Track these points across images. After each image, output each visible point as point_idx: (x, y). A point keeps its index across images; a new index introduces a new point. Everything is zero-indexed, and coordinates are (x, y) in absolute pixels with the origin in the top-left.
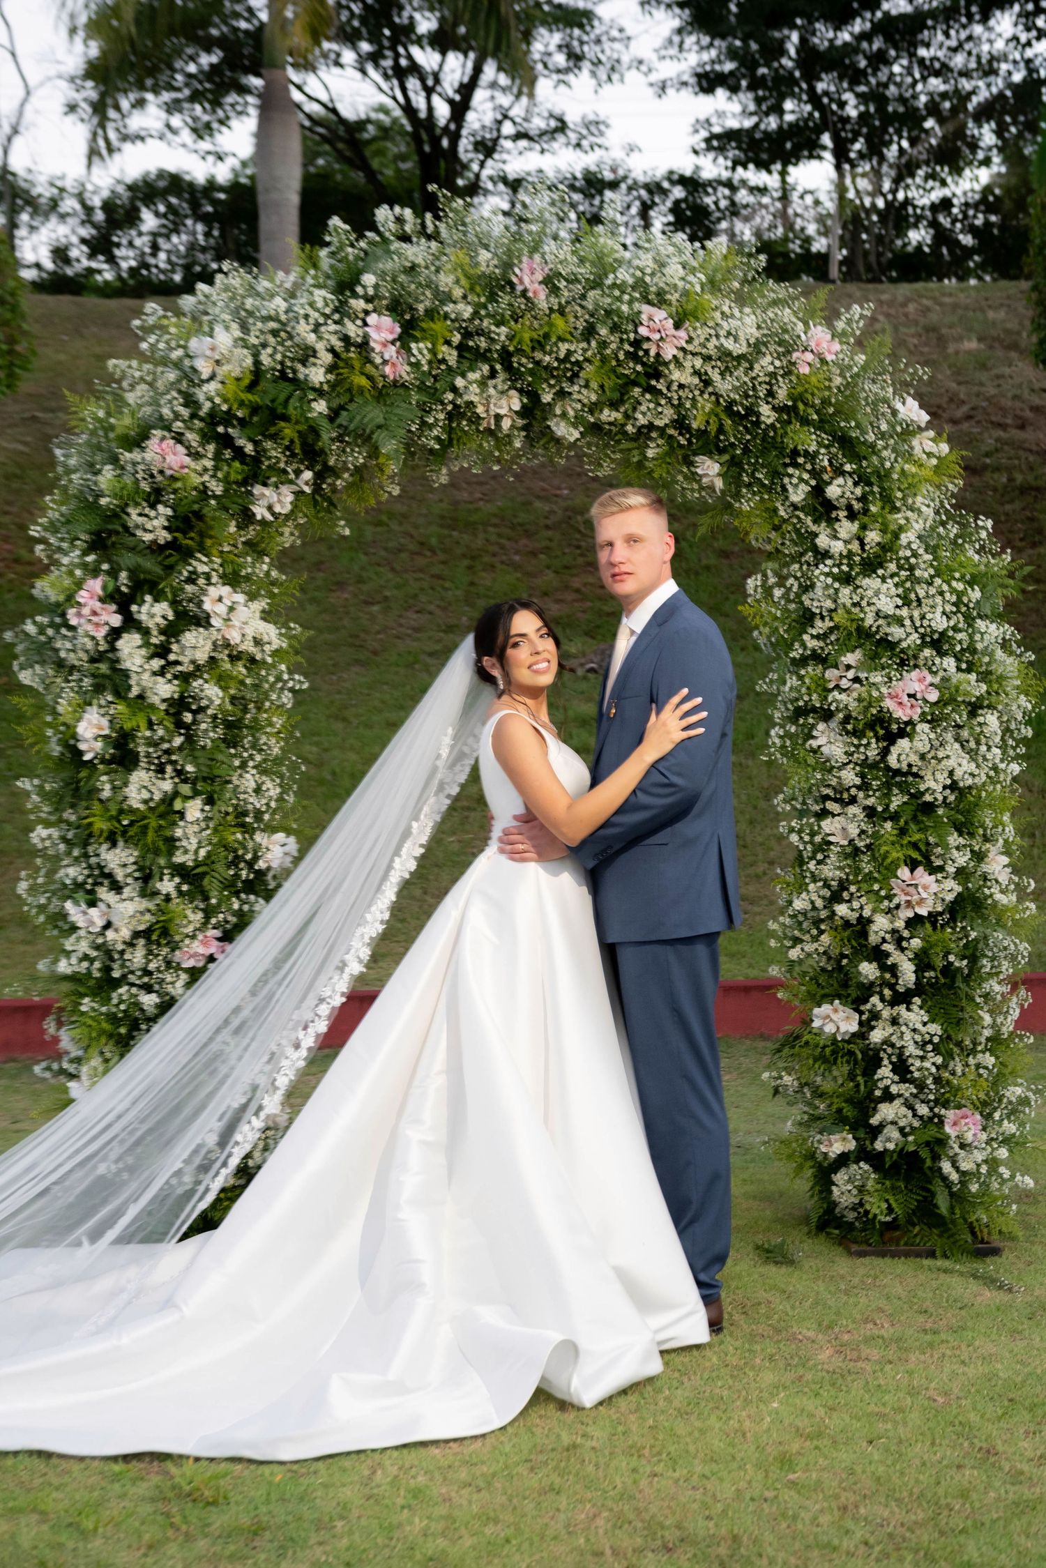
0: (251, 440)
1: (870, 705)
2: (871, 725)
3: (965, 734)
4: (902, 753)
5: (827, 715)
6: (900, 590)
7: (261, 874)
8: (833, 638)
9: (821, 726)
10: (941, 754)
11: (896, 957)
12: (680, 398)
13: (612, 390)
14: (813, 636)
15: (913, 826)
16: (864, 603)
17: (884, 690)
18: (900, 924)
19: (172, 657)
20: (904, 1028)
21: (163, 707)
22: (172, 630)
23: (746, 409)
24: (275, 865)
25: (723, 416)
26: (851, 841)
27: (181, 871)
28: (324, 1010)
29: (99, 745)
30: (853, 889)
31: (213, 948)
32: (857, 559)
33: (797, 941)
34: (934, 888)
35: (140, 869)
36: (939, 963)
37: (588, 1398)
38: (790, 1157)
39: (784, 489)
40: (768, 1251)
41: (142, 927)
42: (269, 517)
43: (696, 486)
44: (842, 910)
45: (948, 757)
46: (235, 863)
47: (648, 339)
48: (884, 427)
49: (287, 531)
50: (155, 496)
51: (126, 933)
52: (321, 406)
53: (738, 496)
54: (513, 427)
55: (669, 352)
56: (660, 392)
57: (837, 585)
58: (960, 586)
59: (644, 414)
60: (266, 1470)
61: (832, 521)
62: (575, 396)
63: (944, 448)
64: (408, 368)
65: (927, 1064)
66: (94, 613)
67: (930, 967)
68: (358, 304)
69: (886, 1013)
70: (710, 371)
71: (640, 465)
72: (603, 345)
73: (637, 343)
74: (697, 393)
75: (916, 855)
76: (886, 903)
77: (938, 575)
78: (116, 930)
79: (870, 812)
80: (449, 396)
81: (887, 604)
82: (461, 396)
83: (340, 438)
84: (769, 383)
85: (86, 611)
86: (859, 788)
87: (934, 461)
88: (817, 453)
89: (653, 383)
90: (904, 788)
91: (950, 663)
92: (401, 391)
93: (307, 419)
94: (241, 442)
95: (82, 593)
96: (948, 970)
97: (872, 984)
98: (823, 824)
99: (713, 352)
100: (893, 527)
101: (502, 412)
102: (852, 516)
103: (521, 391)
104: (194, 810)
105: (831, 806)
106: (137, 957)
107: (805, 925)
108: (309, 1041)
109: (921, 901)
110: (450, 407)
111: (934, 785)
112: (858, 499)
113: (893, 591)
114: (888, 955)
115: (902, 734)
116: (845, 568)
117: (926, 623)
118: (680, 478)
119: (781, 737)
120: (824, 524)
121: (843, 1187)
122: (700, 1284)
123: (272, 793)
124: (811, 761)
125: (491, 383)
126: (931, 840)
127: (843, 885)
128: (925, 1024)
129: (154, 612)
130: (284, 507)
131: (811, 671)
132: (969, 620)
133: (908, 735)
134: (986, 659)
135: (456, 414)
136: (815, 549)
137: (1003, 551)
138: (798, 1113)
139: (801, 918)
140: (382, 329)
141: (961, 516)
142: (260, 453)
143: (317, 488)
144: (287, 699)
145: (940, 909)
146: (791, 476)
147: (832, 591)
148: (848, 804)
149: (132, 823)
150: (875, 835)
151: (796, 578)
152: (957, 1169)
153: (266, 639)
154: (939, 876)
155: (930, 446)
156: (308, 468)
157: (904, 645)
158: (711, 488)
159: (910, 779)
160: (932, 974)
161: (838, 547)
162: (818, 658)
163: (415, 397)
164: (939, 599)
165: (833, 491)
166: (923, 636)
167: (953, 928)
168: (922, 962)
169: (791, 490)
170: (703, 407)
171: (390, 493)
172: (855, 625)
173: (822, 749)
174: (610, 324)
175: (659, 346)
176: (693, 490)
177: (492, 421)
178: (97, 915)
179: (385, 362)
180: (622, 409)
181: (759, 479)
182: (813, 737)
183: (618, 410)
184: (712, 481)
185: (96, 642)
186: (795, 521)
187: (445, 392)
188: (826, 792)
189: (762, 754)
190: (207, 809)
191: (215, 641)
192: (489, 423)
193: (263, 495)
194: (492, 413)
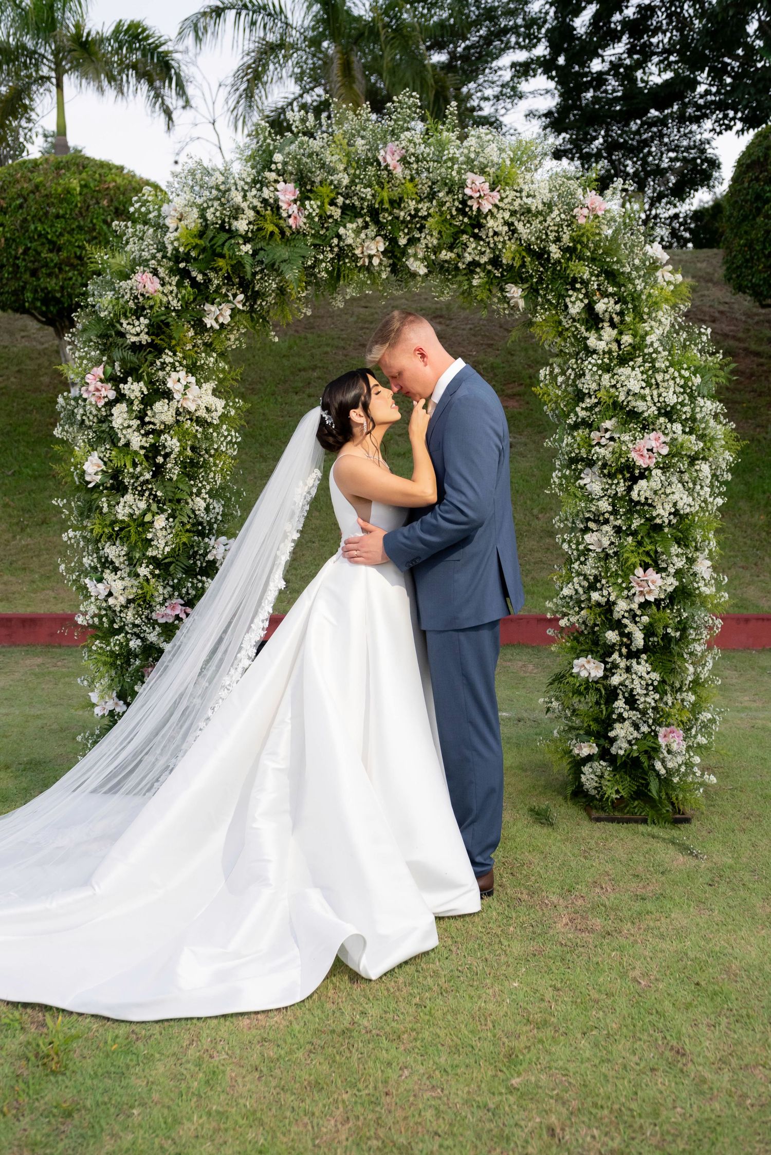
0: (200, 272)
1: (620, 456)
2: (620, 470)
3: (686, 477)
4: (642, 490)
5: (590, 463)
6: (645, 376)
7: (210, 563)
8: (597, 410)
9: (587, 470)
10: (668, 491)
11: (631, 628)
12: (495, 243)
13: (447, 236)
14: (583, 409)
15: (647, 540)
16: (619, 385)
17: (630, 445)
18: (635, 606)
19: (147, 419)
20: (634, 676)
21: (142, 452)
22: (148, 401)
23: (539, 248)
24: (219, 557)
25: (524, 254)
26: (604, 549)
29: (99, 477)
30: (604, 581)
31: (178, 611)
32: (615, 354)
33: (565, 615)
34: (660, 582)
35: (128, 559)
36: (661, 631)
37: (374, 972)
39: (566, 307)
40: (538, 814)
41: (131, 597)
42: (217, 327)
43: (506, 306)
44: (595, 596)
45: (673, 493)
46: (193, 555)
47: (471, 197)
48: (637, 262)
49: (232, 337)
50: (139, 312)
51: (122, 600)
53: (534, 312)
54: (380, 264)
55: (486, 207)
56: (481, 239)
57: (600, 372)
58: (686, 374)
59: (470, 254)
61: (598, 330)
62: (423, 242)
63: (679, 277)
64: (305, 220)
65: (649, 700)
66: (98, 390)
67: (653, 634)
68: (272, 176)
69: (623, 663)
70: (516, 223)
72: (442, 204)
73: (464, 202)
74: (507, 238)
75: (648, 560)
76: (626, 592)
77: (671, 365)
78: (116, 598)
79: (618, 530)
80: (335, 241)
81: (635, 385)
82: (343, 240)
83: (262, 271)
84: (557, 232)
85: (91, 388)
86: (611, 513)
87: (672, 287)
88: (589, 280)
89: (476, 231)
90: (641, 514)
91: (678, 427)
92: (301, 237)
93: (237, 257)
94: (194, 274)
95: (88, 376)
96: (666, 636)
97: (614, 644)
98: (585, 537)
99: (517, 208)
100: (641, 332)
101: (373, 252)
102: (613, 325)
103: (385, 237)
105: (591, 525)
106: (129, 615)
107: (571, 604)
109: (650, 592)
110: (336, 249)
111: (663, 512)
112: (617, 314)
113: (639, 376)
114: (626, 626)
115: (642, 476)
116: (606, 360)
117: (661, 399)
118: (496, 300)
119: (559, 478)
120: (593, 332)
121: (588, 776)
122: (477, 864)
124: (579, 494)
125: (363, 231)
126: (659, 550)
127: (597, 579)
128: (648, 673)
129: (134, 389)
130: (226, 319)
131: (580, 433)
132: (692, 398)
133: (646, 477)
134: (703, 426)
135: (341, 254)
136: (586, 348)
137: (717, 352)
138: (561, 725)
139: (568, 600)
140: (286, 193)
141: (689, 327)
142: (208, 281)
143: (252, 310)
145: (663, 597)
146: (570, 296)
147: (597, 377)
148: (603, 524)
149: (121, 529)
150: (621, 546)
151: (573, 369)
152: (665, 767)
153: (214, 408)
154: (664, 574)
155: (669, 277)
156: (242, 293)
157: (646, 414)
158: (515, 307)
159: (646, 508)
160: (656, 639)
161: (602, 346)
162: (586, 424)
163: (310, 240)
164: (671, 383)
165: (600, 307)
166: (659, 409)
167: (672, 610)
168: (649, 632)
169: (570, 305)
170: (510, 248)
171: (305, 314)
172: (611, 401)
173: (587, 486)
174: (446, 189)
175: (479, 203)
176: (504, 309)
177: (367, 260)
178: (102, 589)
179: (289, 216)
180: (456, 251)
181: (549, 300)
182: (581, 478)
183: (452, 252)
184: (517, 303)
185: (99, 410)
186: (573, 329)
187: (332, 238)
188: (587, 515)
189: (546, 489)
190: (171, 520)
191: (177, 409)
192: (364, 262)
193: (211, 310)
194: (365, 254)
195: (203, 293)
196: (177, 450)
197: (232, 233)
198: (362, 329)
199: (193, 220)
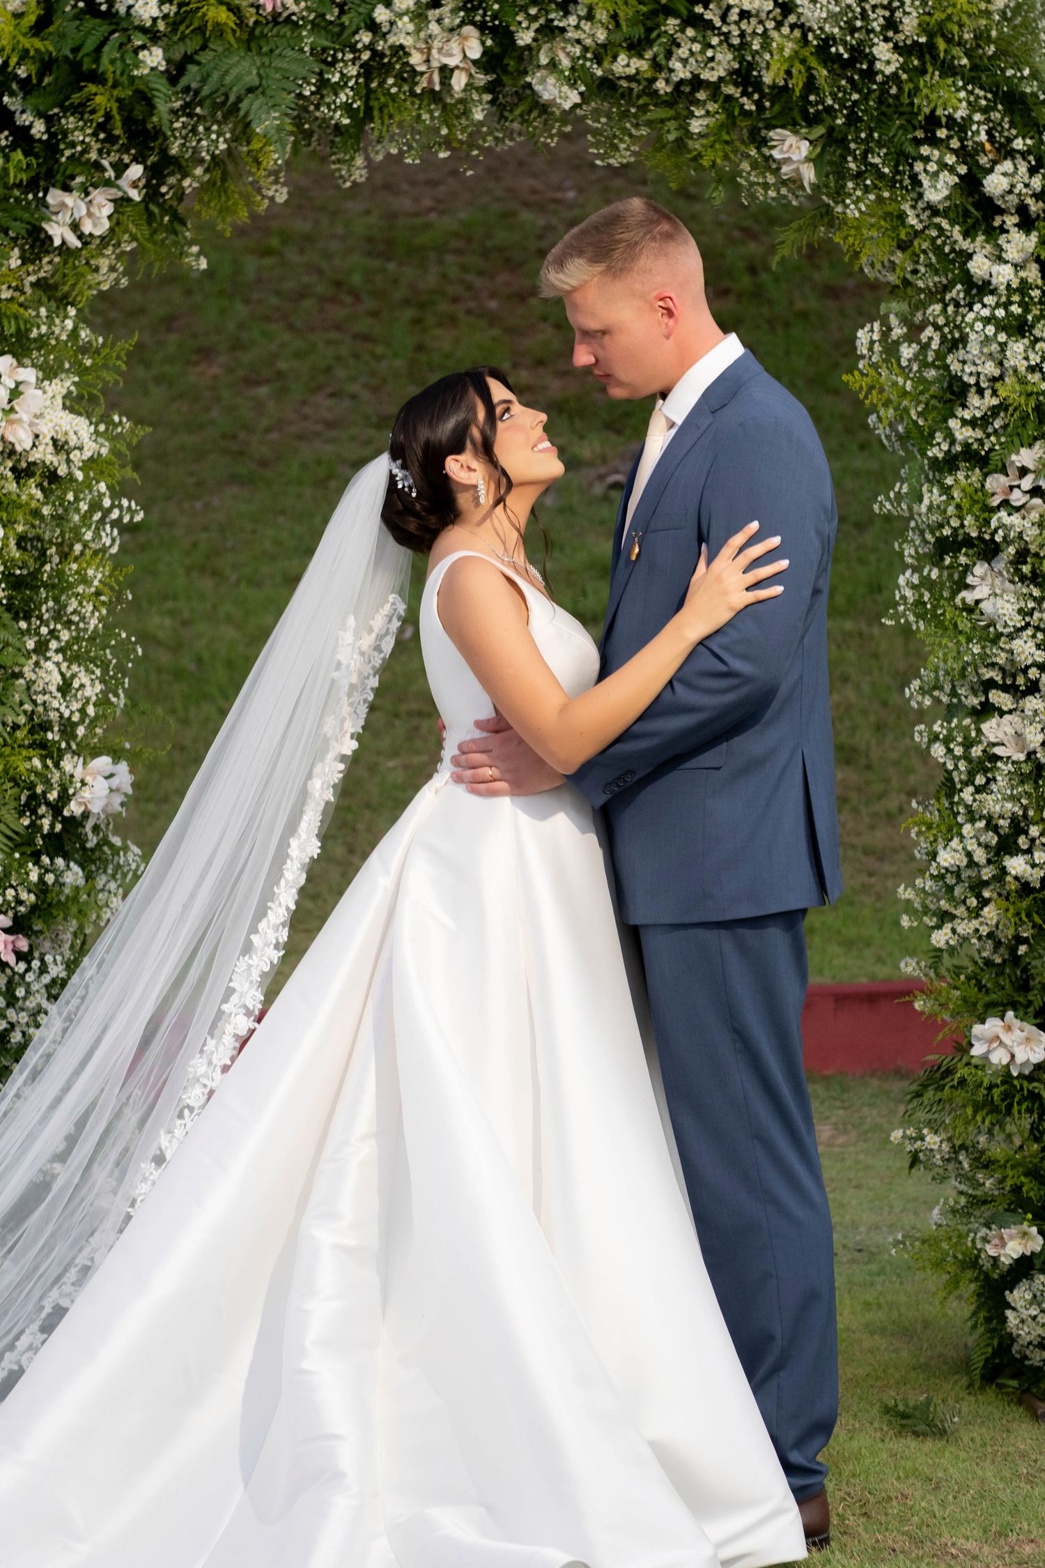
0: (40, 114)
5: (989, 551)
7: (73, 824)
8: (998, 424)
9: (980, 569)
12: (742, 35)
13: (632, 23)
14: (964, 422)
23: (851, 50)
24: (96, 808)
25: (813, 62)
26: (1031, 755)
30: (1034, 831)
32: (1036, 293)
33: (945, 917)
38: (938, 1265)
39: (916, 181)
40: (903, 1416)
42: (74, 242)
43: (771, 179)
44: (1016, 865)
46: (31, 805)
49: (104, 264)
52: (154, 58)
53: (840, 194)
54: (469, 86)
56: (709, 25)
57: (1002, 337)
59: (685, 62)
61: (994, 233)
62: (571, 34)
71: (680, 144)
74: (770, 25)
80: (365, 38)
82: (384, 35)
83: (187, 110)
88: (968, 120)
89: (699, 9)
92: (286, 30)
93: (133, 79)
94: (25, 119)
98: (985, 727)
101: (452, 62)
102: (1026, 223)
103: (482, 27)
105: (997, 697)
107: (958, 891)
110: (366, 56)
112: (1036, 196)
116: (1015, 309)
118: (745, 166)
119: (914, 587)
120: (981, 238)
123: (88, 692)
124: (964, 625)
125: (433, 14)
127: (1019, 827)
130: (97, 225)
131: (962, 478)
135: (376, 66)
136: (967, 279)
138: (952, 1192)
139: (950, 880)
142: (56, 137)
143: (152, 194)
144: (109, 538)
146: (926, 160)
147: (995, 347)
148: (1025, 694)
151: (937, 328)
153: (73, 441)
156: (136, 160)
158: (795, 182)
161: (1003, 275)
162: (974, 458)
163: (308, 41)
165: (995, 184)
169: (926, 182)
170: (781, 49)
171: (272, 199)
172: (1032, 403)
173: (982, 605)
176: (766, 186)
177: (436, 78)
180: (648, 55)
181: (875, 166)
182: (968, 587)
183: (641, 57)
184: (797, 170)
186: (934, 233)
187: (356, 32)
188: (988, 674)
189: (885, 615)
192: (430, 81)
193: (63, 205)
194: (435, 64)
195: (45, 168)
197: (117, 22)
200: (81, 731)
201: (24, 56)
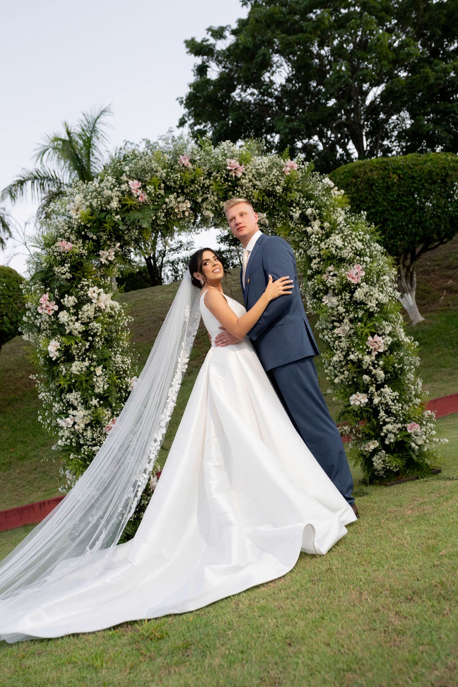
0: (94, 234)
2: (344, 288)
4: (359, 294)
5: (326, 293)
6: (342, 239)
8: (321, 263)
9: (325, 297)
10: (372, 293)
11: (375, 371)
12: (247, 193)
13: (222, 194)
14: (314, 264)
15: (368, 321)
16: (330, 246)
17: (346, 273)
18: (374, 358)
19: (80, 316)
21: (80, 336)
22: (78, 306)
25: (263, 194)
26: (348, 333)
27: (98, 396)
28: (163, 424)
29: (57, 354)
30: (353, 349)
32: (323, 233)
33: (336, 376)
34: (383, 341)
35: (84, 399)
37: (324, 550)
39: (291, 217)
41: (88, 422)
42: (107, 263)
44: (351, 357)
46: (120, 391)
47: (231, 170)
49: (115, 270)
50: (63, 261)
51: (82, 426)
52: (118, 217)
54: (189, 214)
55: (239, 175)
58: (362, 233)
60: (184, 617)
61: (310, 225)
62: (210, 199)
63: (342, 192)
64: (147, 196)
65: (397, 408)
66: (48, 306)
67: (388, 371)
69: (376, 393)
72: (216, 178)
73: (227, 175)
75: (373, 330)
76: (366, 351)
77: (353, 231)
78: (78, 425)
79: (351, 321)
80: (164, 206)
81: (339, 244)
82: (168, 205)
85: (44, 306)
86: (345, 313)
87: (340, 197)
88: (299, 201)
89: (235, 189)
90: (362, 309)
91: (367, 259)
92: (146, 206)
93: (114, 222)
94: (91, 235)
95: (41, 300)
97: (369, 383)
99: (254, 174)
100: (333, 220)
101: (185, 209)
103: (189, 200)
104: (99, 371)
106: (89, 434)
108: (160, 438)
109: (379, 347)
110: (165, 211)
111: (372, 305)
112: (318, 215)
113: (340, 239)
114: (371, 371)
115: (356, 288)
119: (311, 304)
120: (308, 226)
121: (377, 462)
122: (347, 499)
123: (128, 362)
125: (178, 198)
126: (377, 324)
127: (349, 349)
128: (392, 392)
129: (70, 301)
130: (112, 258)
131: (317, 277)
133: (359, 288)
135: (168, 213)
137: (371, 224)
140: (134, 185)
142: (99, 237)
145: (386, 349)
146: (292, 210)
148: (342, 321)
149: (76, 381)
150: (356, 328)
152: (417, 445)
153: (115, 306)
154: (383, 336)
156: (118, 243)
157: (348, 258)
158: (265, 224)
159: (363, 305)
160: (389, 375)
162: (318, 272)
163: (152, 207)
164: (356, 240)
165: (308, 213)
167: (393, 355)
168: (385, 370)
170: (256, 192)
173: (327, 304)
174: (216, 171)
175: (235, 173)
177: (182, 215)
178: (69, 421)
179: (138, 197)
181: (281, 215)
182: (323, 302)
184: (264, 221)
185: (50, 317)
186: (297, 228)
188: (333, 318)
190: (104, 370)
191: (95, 308)
193: (104, 254)
194: (181, 211)
195: (98, 246)
196: (100, 329)
197: (109, 212)
198: (138, 327)
199: (84, 210)
200: (128, 372)
201: (89, 221)
